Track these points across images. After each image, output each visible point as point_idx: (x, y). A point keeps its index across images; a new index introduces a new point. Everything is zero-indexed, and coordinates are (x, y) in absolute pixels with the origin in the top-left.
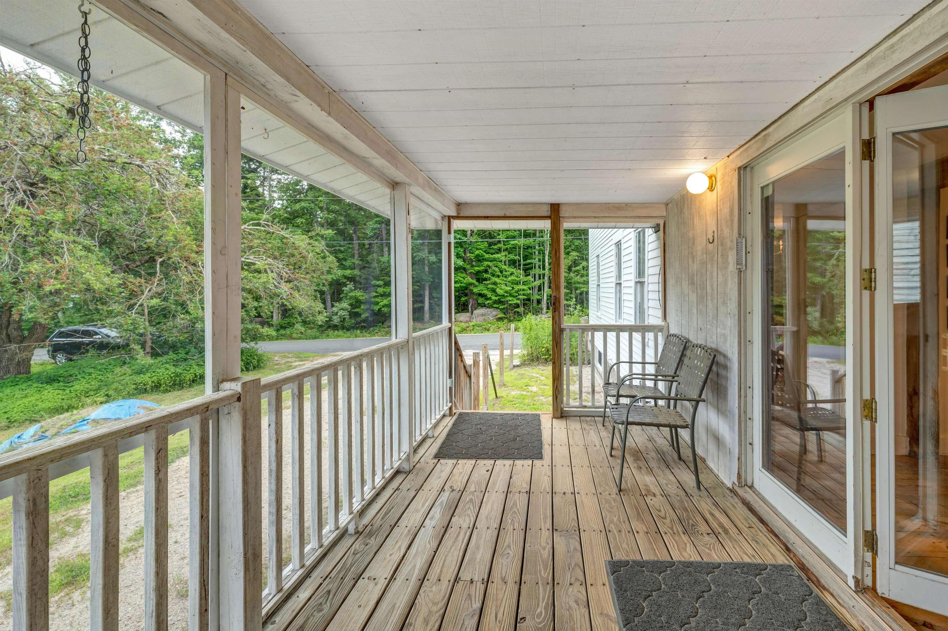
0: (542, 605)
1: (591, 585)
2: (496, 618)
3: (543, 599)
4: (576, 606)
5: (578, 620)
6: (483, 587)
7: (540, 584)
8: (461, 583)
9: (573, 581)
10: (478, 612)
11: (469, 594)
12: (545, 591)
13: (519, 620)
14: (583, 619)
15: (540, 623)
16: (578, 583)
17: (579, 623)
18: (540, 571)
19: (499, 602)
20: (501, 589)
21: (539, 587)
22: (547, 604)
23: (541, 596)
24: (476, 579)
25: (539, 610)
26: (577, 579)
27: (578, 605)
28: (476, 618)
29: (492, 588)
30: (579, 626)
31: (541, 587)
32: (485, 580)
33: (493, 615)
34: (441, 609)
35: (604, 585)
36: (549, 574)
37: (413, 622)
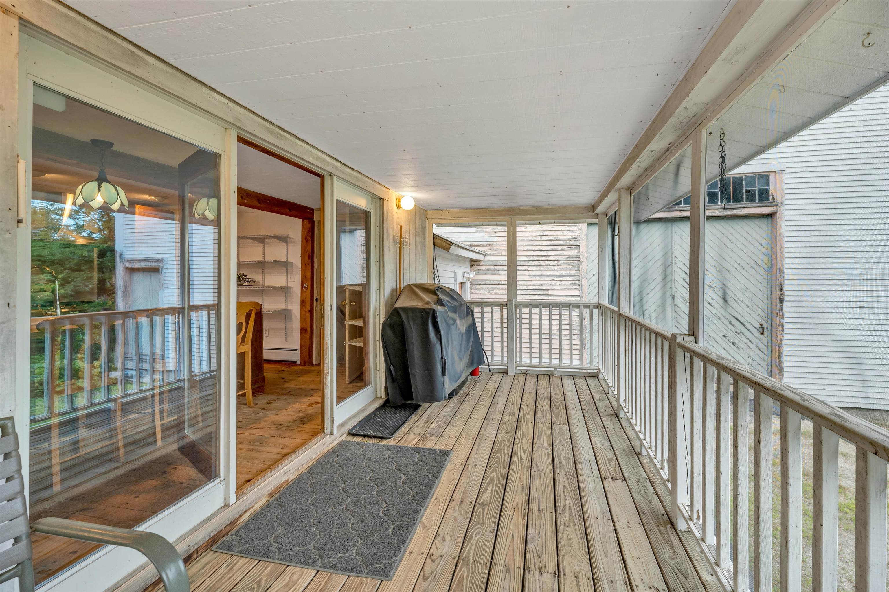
0: (474, 541)
1: (423, 554)
2: (513, 535)
3: (471, 545)
4: (446, 537)
5: (448, 528)
6: (528, 563)
7: (471, 561)
8: (552, 570)
9: (438, 560)
10: (528, 542)
11: (540, 558)
12: (469, 553)
13: (495, 531)
14: (445, 527)
15: (478, 528)
16: (433, 557)
17: (449, 525)
18: (468, 576)
19: (511, 548)
20: (510, 560)
21: (473, 557)
22: (469, 541)
23: (473, 548)
24: (537, 573)
25: (477, 537)
26: (433, 561)
27: (444, 537)
28: (529, 537)
29: (519, 561)
30: (450, 523)
31: (471, 557)
32: (526, 571)
33: (515, 538)
34: (562, 547)
35: (411, 552)
36: (460, 571)
37: (580, 541)
